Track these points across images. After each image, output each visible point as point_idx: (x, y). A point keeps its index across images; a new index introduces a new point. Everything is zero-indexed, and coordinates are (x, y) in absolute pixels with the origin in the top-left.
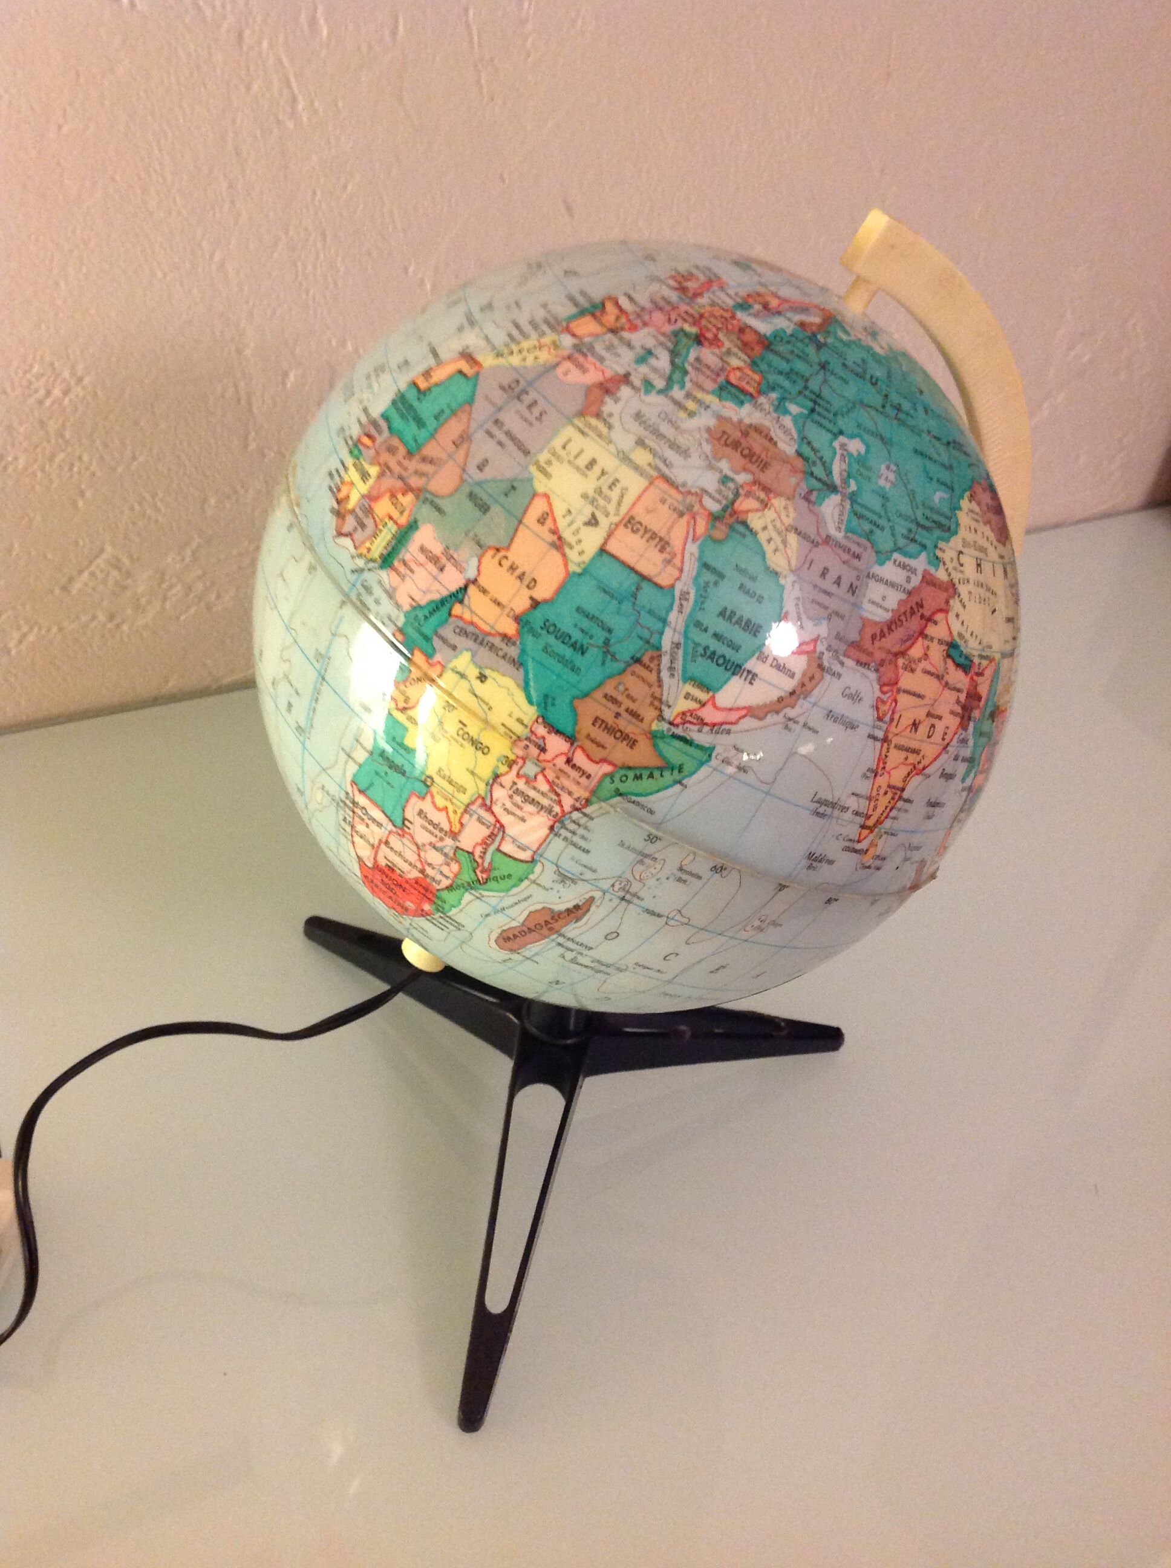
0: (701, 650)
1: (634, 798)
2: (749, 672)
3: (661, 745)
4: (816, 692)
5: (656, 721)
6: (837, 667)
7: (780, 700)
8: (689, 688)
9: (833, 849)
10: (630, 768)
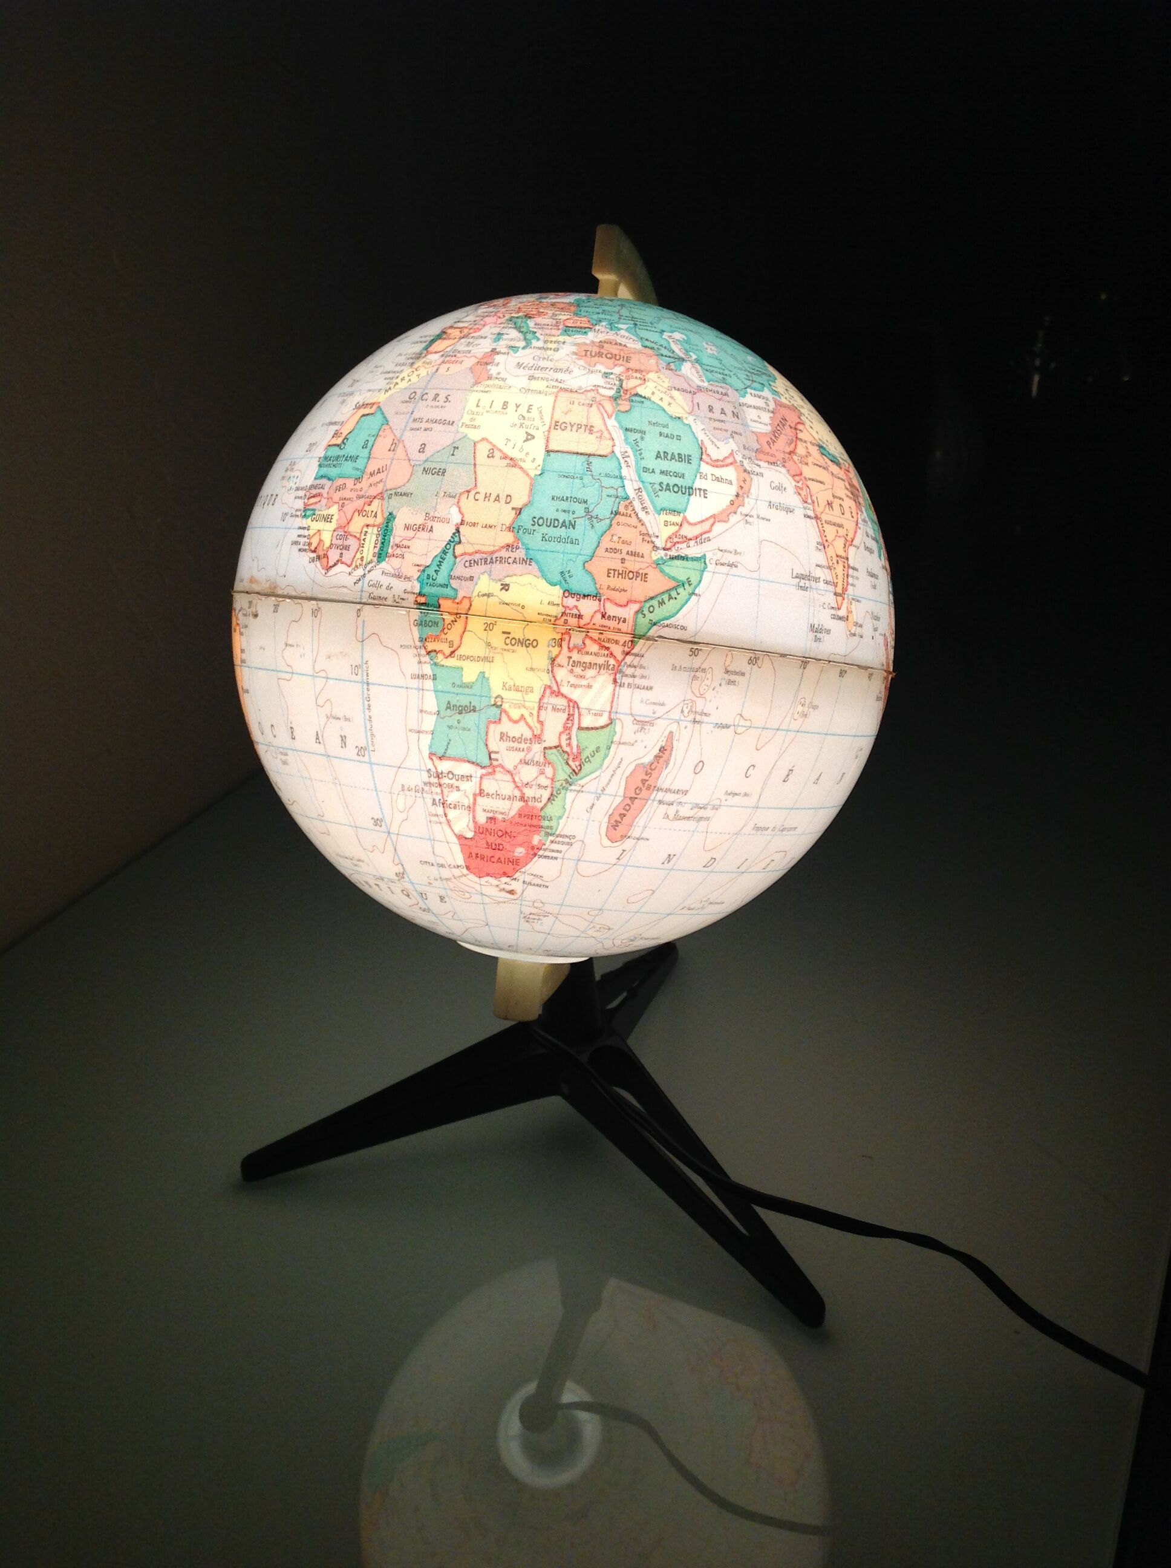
0: (658, 487)
1: (666, 622)
2: (700, 489)
3: (667, 569)
4: (752, 491)
5: (654, 552)
6: (757, 469)
7: (732, 503)
8: (664, 517)
9: (824, 618)
10: (652, 598)
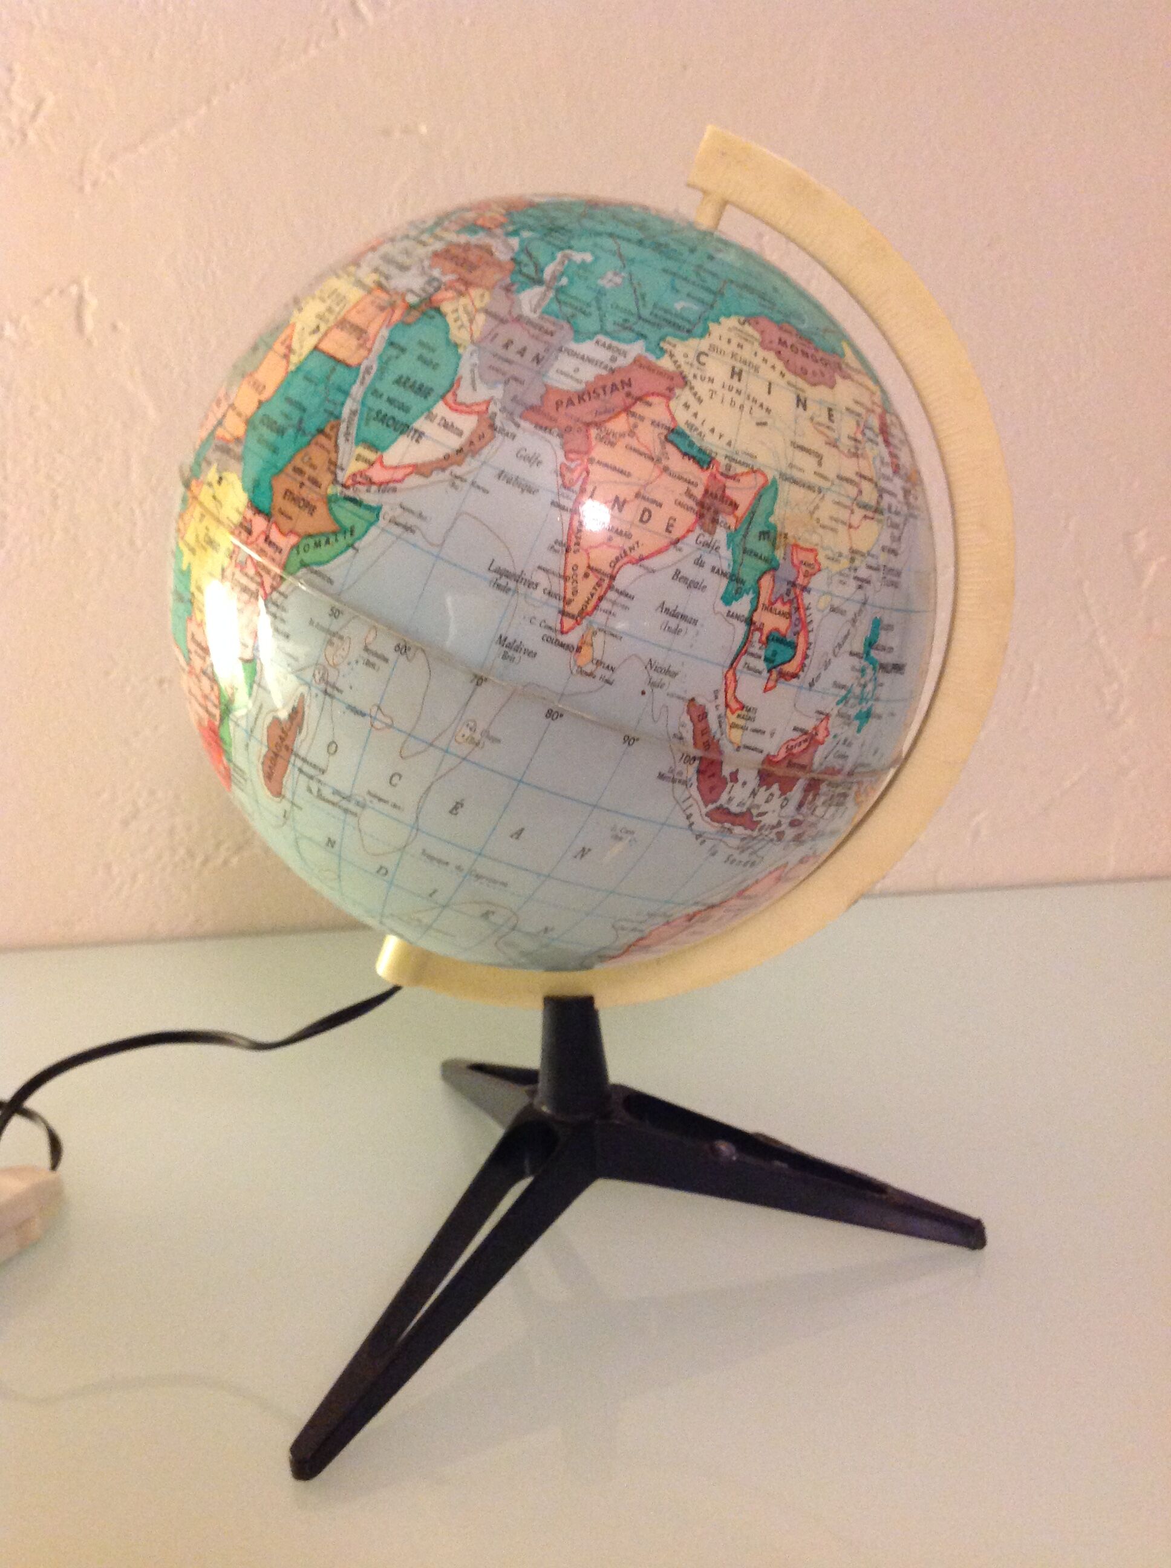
0: (374, 414)
1: (315, 568)
2: (416, 431)
3: (335, 507)
4: (485, 451)
5: (331, 486)
6: (511, 428)
7: (447, 457)
8: (361, 450)
9: (531, 638)
10: (310, 536)
